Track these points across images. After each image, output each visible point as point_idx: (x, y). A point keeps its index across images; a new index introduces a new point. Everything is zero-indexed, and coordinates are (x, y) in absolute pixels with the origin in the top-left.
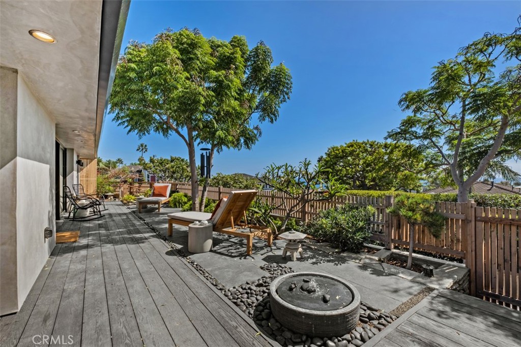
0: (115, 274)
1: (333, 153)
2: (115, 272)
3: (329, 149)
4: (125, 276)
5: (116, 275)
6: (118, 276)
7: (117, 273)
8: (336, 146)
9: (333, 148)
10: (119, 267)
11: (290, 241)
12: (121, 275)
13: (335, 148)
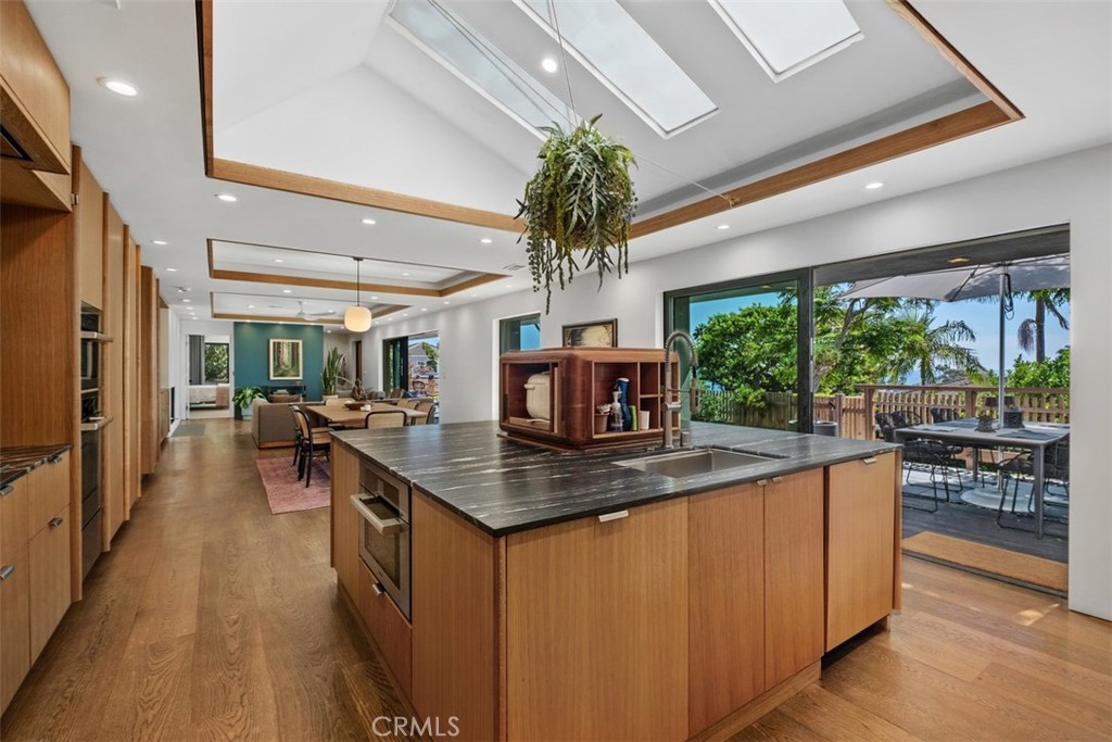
1: (718, 327)
3: (711, 319)
8: (722, 313)
9: (718, 318)
11: (707, 421)
13: (720, 317)
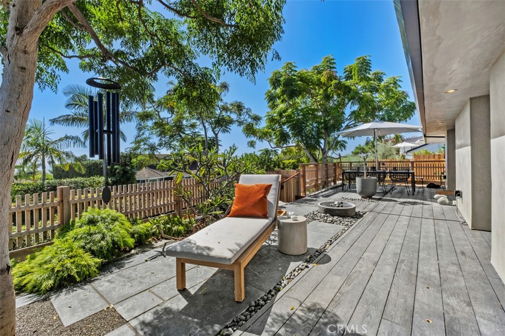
0: (405, 265)
2: (404, 267)
4: (396, 258)
5: (404, 263)
6: (403, 261)
7: (403, 265)
10: (397, 271)
12: (400, 260)
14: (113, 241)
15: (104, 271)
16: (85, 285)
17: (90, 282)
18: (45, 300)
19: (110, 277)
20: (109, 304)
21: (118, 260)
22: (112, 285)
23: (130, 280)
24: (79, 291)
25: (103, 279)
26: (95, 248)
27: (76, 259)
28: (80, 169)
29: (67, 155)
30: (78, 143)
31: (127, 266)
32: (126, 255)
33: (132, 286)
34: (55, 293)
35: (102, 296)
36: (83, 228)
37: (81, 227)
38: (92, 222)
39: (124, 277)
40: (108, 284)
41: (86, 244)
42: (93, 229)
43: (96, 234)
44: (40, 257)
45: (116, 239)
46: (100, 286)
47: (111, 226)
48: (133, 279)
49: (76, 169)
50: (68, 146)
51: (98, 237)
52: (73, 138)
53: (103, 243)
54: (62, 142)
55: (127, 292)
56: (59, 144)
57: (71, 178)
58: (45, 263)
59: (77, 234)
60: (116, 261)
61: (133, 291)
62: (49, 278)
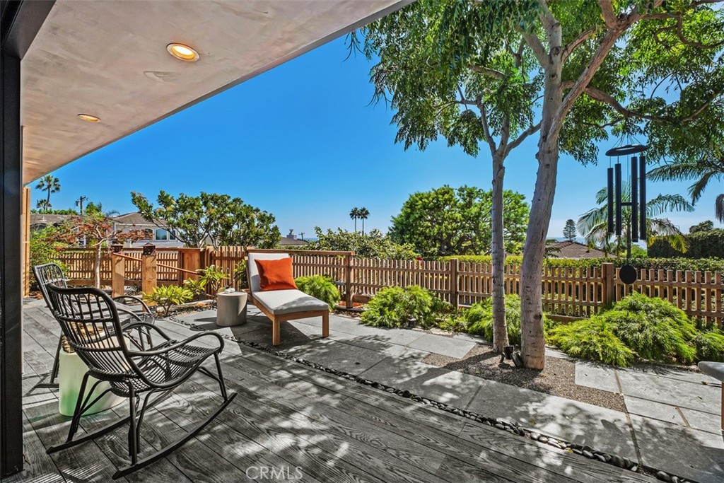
14: (655, 338)
15: (637, 368)
16: (609, 368)
17: (617, 368)
18: (572, 361)
19: (640, 374)
20: (621, 392)
21: (664, 367)
22: (637, 382)
23: (661, 387)
24: (601, 369)
25: (631, 373)
26: (630, 337)
27: (604, 339)
28: (679, 245)
29: (661, 223)
30: (678, 205)
31: (669, 376)
32: (679, 366)
33: (658, 394)
34: (581, 361)
35: (619, 383)
36: (621, 312)
37: (621, 310)
38: (634, 308)
39: (656, 382)
40: (633, 379)
41: (620, 329)
42: (631, 315)
43: (634, 322)
44: (576, 326)
45: (659, 337)
46: (624, 376)
47: (658, 321)
48: (667, 390)
49: (674, 245)
50: (662, 211)
51: (636, 326)
52: (669, 198)
53: (641, 336)
54: (653, 206)
55: (647, 395)
56: (650, 208)
57: (666, 258)
58: (579, 332)
59: (613, 316)
60: (659, 365)
61: (656, 397)
62: (577, 345)
